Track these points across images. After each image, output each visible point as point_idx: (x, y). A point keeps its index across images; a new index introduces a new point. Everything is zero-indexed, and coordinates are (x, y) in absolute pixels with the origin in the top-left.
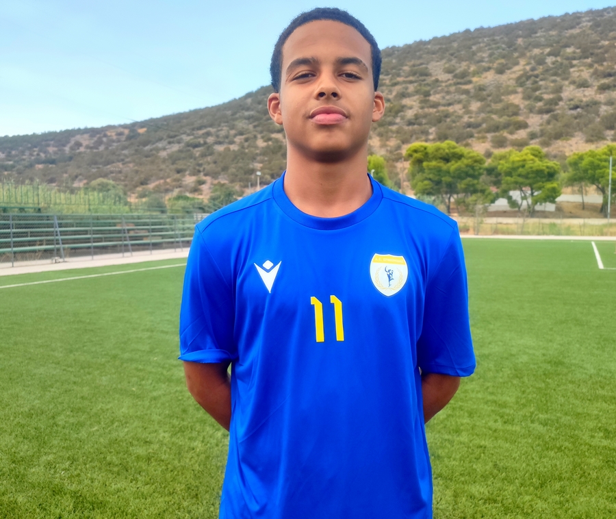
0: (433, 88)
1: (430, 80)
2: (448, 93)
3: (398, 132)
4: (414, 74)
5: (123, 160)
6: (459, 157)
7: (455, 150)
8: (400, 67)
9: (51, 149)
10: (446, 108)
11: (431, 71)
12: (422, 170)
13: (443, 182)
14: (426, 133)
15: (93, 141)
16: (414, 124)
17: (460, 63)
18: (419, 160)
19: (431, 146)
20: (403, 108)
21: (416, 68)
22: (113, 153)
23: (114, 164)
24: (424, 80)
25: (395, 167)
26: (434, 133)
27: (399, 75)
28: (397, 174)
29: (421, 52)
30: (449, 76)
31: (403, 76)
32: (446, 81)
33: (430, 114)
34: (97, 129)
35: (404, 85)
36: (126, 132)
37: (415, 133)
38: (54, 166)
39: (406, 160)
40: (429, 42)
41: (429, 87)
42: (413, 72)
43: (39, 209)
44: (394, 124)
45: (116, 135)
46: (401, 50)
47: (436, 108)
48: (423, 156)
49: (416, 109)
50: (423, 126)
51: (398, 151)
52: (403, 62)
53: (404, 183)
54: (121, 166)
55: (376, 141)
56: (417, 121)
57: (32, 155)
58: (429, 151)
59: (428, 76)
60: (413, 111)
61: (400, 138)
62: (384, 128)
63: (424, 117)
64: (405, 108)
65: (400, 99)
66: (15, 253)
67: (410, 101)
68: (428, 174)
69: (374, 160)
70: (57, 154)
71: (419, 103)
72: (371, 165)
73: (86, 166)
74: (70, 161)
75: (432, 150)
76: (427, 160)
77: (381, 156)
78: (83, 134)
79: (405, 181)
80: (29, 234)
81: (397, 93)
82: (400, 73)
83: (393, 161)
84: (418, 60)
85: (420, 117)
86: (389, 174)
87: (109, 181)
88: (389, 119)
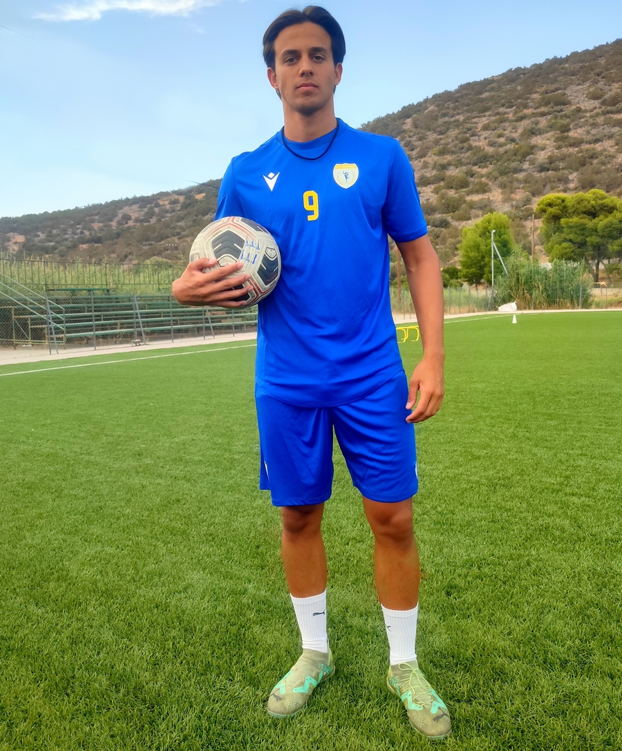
0: (573, 121)
1: (568, 110)
2: (594, 125)
3: (526, 181)
4: (547, 104)
5: (179, 234)
6: (611, 210)
7: (604, 201)
8: (528, 95)
9: (96, 226)
10: (592, 145)
11: (570, 98)
12: (559, 229)
13: (588, 244)
14: (566, 181)
15: (143, 213)
16: (548, 170)
17: (610, 85)
18: (556, 216)
19: (570, 197)
20: (532, 149)
21: (549, 95)
22: (167, 226)
23: (169, 239)
24: (562, 111)
25: (523, 226)
26: (576, 179)
27: (526, 107)
28: (526, 236)
29: (556, 74)
30: (596, 103)
31: (531, 107)
32: (591, 111)
33: (570, 156)
34: (148, 197)
35: (533, 119)
36: (182, 199)
37: (550, 182)
38: (100, 245)
39: (536, 218)
40: (567, 59)
41: (568, 120)
42: (545, 101)
43: (108, 291)
44: (521, 170)
45: (170, 203)
46: (528, 73)
47: (577, 147)
48: (560, 210)
49: (551, 149)
50: (561, 171)
51: (528, 206)
52: (532, 89)
53: (536, 247)
54: (177, 241)
55: (496, 194)
56: (552, 165)
57: (74, 233)
58: (569, 203)
59: (566, 104)
60: (547, 153)
61: (530, 189)
62: (508, 177)
63: (562, 159)
64: (535, 149)
65: (528, 138)
66: (97, 337)
67: (543, 139)
68: (568, 234)
69: (495, 219)
70: (103, 230)
71: (554, 142)
72: (492, 225)
73: (136, 243)
74: (118, 238)
75: (573, 203)
76: (566, 215)
77: (505, 213)
78: (132, 204)
79: (538, 245)
80: (102, 318)
81: (525, 130)
82: (527, 103)
83: (521, 219)
84: (552, 84)
85: (556, 160)
86: (515, 236)
87: (165, 260)
88: (514, 165)
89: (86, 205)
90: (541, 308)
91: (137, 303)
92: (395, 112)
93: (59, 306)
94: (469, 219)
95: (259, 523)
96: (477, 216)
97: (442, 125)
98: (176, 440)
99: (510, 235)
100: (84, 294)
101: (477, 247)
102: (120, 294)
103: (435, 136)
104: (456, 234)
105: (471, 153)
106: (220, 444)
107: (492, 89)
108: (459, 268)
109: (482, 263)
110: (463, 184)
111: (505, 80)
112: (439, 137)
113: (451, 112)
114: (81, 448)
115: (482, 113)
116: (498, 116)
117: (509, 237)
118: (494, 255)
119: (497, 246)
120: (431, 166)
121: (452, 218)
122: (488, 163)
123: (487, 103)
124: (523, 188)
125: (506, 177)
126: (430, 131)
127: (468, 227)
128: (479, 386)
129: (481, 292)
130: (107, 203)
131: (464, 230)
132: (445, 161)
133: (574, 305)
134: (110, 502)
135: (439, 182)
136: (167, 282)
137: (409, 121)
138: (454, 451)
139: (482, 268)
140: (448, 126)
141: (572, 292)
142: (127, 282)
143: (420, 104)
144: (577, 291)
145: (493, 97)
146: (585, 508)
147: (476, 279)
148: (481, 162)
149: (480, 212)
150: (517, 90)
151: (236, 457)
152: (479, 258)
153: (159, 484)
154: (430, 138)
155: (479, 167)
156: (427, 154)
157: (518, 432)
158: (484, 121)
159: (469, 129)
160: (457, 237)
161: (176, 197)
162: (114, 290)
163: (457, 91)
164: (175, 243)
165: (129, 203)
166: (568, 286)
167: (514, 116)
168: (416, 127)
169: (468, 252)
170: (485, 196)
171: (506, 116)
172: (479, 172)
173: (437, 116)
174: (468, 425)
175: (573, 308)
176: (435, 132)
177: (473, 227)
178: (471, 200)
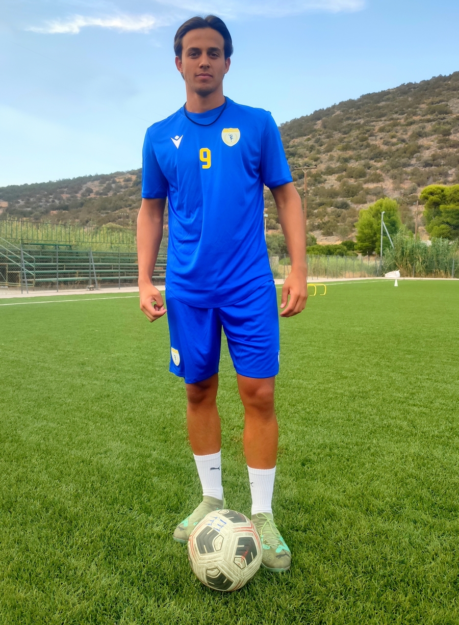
0: (453, 127)
1: (450, 118)
3: (413, 174)
4: (432, 112)
5: (130, 205)
8: (417, 105)
9: (65, 196)
11: (451, 109)
12: (439, 213)
14: (446, 175)
15: (102, 188)
16: (432, 166)
18: (436, 203)
19: (448, 188)
20: (419, 148)
21: (434, 105)
22: (121, 199)
23: (122, 209)
24: (444, 118)
25: (409, 210)
26: (454, 174)
27: (415, 114)
28: (411, 218)
29: (441, 89)
31: (419, 115)
33: (450, 155)
34: (107, 175)
35: (420, 125)
36: (134, 178)
37: (433, 175)
38: (67, 211)
39: (419, 204)
40: (450, 77)
41: (449, 126)
42: (431, 110)
43: (70, 246)
44: (409, 165)
45: (124, 181)
46: (418, 87)
47: (456, 148)
48: (440, 198)
49: (434, 149)
50: (442, 167)
51: (414, 194)
52: (420, 100)
53: (420, 228)
54: (128, 211)
55: (388, 183)
56: (435, 162)
57: (47, 202)
58: (447, 193)
59: (448, 114)
60: (431, 152)
61: (416, 180)
62: (398, 170)
63: (443, 157)
64: (422, 148)
65: (416, 139)
66: (60, 282)
67: (428, 141)
68: (446, 218)
69: (386, 203)
70: (70, 200)
71: (437, 143)
72: (383, 208)
73: (96, 211)
74: (81, 207)
75: (450, 192)
76: (444, 202)
77: (394, 199)
78: (94, 180)
79: (421, 225)
80: (65, 267)
81: (414, 133)
82: (416, 111)
83: (408, 204)
84: (437, 97)
85: (438, 158)
86: (402, 218)
87: (118, 226)
88: (403, 160)
89: (58, 180)
90: (420, 276)
91: (92, 257)
92: (309, 115)
93: (31, 256)
94: (365, 202)
95: (168, 413)
96: (372, 201)
97: (346, 127)
98: (113, 355)
99: (398, 217)
100: (51, 248)
101: (370, 225)
102: (80, 250)
103: (340, 135)
104: (354, 214)
105: (369, 150)
106: (146, 360)
107: (388, 99)
108: (355, 241)
109: (374, 239)
110: (362, 175)
111: (399, 92)
112: (343, 136)
113: (354, 117)
114: (39, 358)
115: (379, 118)
116: (392, 121)
117: (397, 218)
118: (383, 232)
119: (386, 225)
120: (335, 159)
121: (352, 201)
122: (383, 158)
123: (383, 111)
124: (410, 179)
125: (397, 169)
126: (336, 131)
127: (364, 209)
128: (358, 329)
129: (371, 262)
130: (74, 179)
131: (361, 211)
132: (347, 156)
133: (447, 274)
134: (56, 394)
135: (342, 172)
136: (118, 242)
137: (319, 122)
138: (328, 372)
139: (374, 242)
140: (350, 128)
141: (446, 264)
142: (86, 240)
143: (328, 109)
144: (450, 263)
145: (388, 106)
146: (422, 414)
147: (369, 251)
148: (377, 158)
149: (374, 198)
150: (408, 101)
151: (157, 369)
152: (372, 234)
153: (95, 384)
154: (336, 136)
155: (375, 162)
156: (333, 149)
157: (381, 362)
158: (381, 124)
159: (368, 131)
160: (354, 216)
161: (130, 176)
162: (76, 246)
163: (359, 100)
164: (127, 213)
165: (92, 179)
166: (443, 259)
167: (405, 121)
168: (325, 127)
169: (362, 229)
170: (379, 185)
171: (399, 121)
172: (375, 165)
173: (342, 119)
174: (342, 356)
175: (447, 278)
176: (340, 132)
177: (367, 209)
178: (368, 188)
